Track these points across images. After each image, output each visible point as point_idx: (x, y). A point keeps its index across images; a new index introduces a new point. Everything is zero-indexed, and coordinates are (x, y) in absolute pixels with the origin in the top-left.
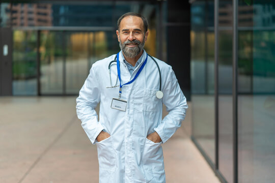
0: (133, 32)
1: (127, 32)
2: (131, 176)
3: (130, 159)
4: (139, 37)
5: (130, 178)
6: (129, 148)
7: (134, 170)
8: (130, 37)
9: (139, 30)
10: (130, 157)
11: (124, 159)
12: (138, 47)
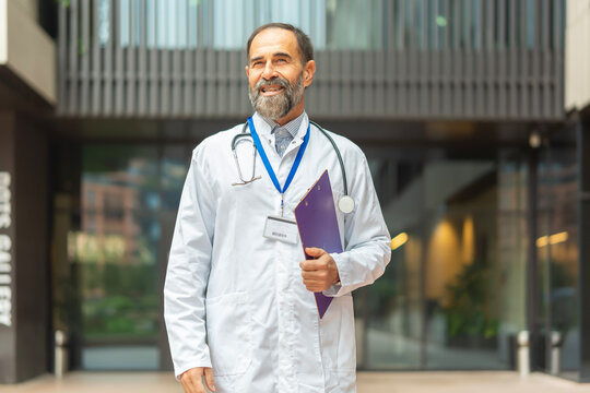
0: (273, 61)
1: (260, 62)
2: (291, 376)
3: (291, 338)
4: (287, 71)
5: (291, 379)
6: (286, 314)
7: (298, 362)
8: (267, 71)
9: (286, 55)
10: (291, 334)
11: (276, 340)
12: (286, 95)
